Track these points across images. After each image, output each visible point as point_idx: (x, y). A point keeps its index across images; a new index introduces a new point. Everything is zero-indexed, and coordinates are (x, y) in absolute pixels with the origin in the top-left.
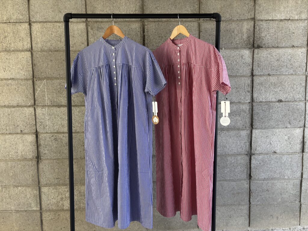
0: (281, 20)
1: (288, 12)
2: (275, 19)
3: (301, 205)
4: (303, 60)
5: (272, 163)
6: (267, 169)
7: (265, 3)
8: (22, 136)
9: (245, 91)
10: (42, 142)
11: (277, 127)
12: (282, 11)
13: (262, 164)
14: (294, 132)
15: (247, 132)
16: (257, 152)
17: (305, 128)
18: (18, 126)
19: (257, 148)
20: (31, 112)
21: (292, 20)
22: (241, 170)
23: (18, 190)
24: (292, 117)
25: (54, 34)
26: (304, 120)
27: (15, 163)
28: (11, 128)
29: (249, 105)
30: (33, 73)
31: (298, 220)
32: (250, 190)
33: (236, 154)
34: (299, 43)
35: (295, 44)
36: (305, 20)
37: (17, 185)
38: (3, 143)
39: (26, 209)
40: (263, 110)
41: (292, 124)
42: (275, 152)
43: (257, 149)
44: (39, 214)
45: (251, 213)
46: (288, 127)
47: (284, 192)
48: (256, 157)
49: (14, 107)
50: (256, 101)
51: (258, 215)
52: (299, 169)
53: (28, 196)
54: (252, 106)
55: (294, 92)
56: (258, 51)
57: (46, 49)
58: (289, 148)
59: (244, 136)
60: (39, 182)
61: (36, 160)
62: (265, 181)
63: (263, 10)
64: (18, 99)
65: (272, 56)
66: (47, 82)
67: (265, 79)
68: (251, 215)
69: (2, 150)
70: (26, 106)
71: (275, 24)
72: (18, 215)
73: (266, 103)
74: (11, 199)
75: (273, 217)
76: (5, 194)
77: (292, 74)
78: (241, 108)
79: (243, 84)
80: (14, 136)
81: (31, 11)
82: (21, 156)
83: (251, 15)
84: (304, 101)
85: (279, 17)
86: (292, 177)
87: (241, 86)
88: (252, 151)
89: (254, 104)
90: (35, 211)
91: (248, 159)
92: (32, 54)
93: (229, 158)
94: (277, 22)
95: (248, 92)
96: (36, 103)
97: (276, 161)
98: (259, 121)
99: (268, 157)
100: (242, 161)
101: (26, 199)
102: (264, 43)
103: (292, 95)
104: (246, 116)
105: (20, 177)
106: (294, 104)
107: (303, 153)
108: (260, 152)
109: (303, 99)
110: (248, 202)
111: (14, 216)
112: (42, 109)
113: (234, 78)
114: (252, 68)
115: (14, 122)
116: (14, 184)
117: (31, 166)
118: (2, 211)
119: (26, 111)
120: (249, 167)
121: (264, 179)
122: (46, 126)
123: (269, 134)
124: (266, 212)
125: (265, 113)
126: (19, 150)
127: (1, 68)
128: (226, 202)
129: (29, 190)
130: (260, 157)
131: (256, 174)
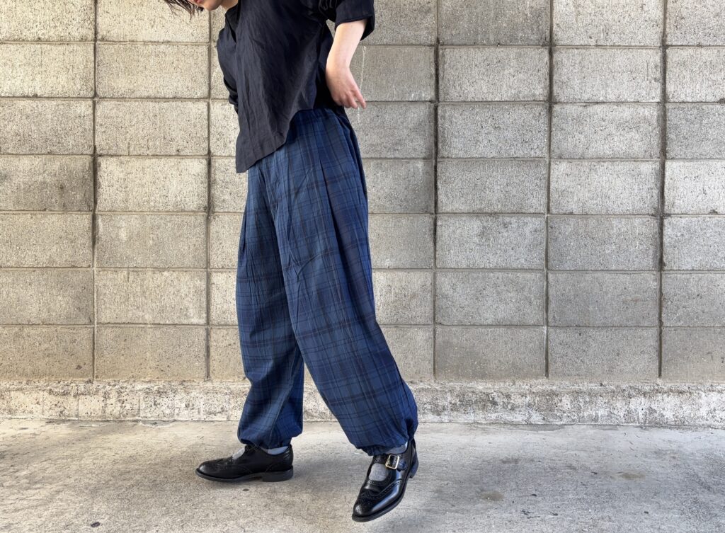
5: (708, 235)
6: (697, 247)
8: (179, 160)
9: (650, 78)
10: (218, 176)
11: (717, 156)
13: (687, 236)
15: (654, 167)
16: (676, 212)
18: (172, 140)
19: (676, 201)
20: (200, 112)
22: (641, 248)
23: (163, 277)
27: (161, 219)
28: (158, 143)
29: (657, 108)
30: (210, 32)
32: (661, 294)
33: (630, 215)
37: (162, 266)
38: (138, 176)
39: (176, 322)
40: (687, 120)
42: (714, 212)
43: (676, 204)
44: (202, 332)
45: (663, 346)
48: (673, 220)
49: (166, 99)
51: (679, 352)
53: (183, 293)
54: (665, 111)
59: (648, 174)
60: (208, 262)
61: (205, 214)
62: (694, 276)
64: (175, 83)
65: (705, 6)
67: (692, 54)
68: (663, 350)
69: (136, 189)
70: (191, 99)
72: (158, 333)
73: (693, 105)
74: (145, 297)
75: (712, 357)
76: (133, 285)
78: (641, 114)
79: (646, 64)
80: (163, 160)
82: (174, 203)
87: (640, 67)
88: (666, 207)
89: (669, 106)
90: (195, 325)
91: (656, 225)
93: (615, 222)
95: (655, 81)
96: (212, 92)
97: (717, 231)
98: (679, 143)
99: (699, 221)
100: (644, 229)
101: (178, 297)
104: (652, 132)
105: (168, 250)
108: (683, 211)
110: (657, 321)
111: (149, 337)
112: (223, 107)
113: (625, 51)
114: (662, 31)
115: (165, 132)
116: (156, 264)
117: (194, 226)
118: (124, 323)
119: (190, 108)
120: (659, 243)
121: (691, 270)
122: (230, 142)
123: (702, 172)
124: (696, 345)
125: (692, 126)
126: (170, 192)
127: (146, 19)
128: (610, 321)
129: (185, 278)
130: (683, 221)
131: (674, 258)
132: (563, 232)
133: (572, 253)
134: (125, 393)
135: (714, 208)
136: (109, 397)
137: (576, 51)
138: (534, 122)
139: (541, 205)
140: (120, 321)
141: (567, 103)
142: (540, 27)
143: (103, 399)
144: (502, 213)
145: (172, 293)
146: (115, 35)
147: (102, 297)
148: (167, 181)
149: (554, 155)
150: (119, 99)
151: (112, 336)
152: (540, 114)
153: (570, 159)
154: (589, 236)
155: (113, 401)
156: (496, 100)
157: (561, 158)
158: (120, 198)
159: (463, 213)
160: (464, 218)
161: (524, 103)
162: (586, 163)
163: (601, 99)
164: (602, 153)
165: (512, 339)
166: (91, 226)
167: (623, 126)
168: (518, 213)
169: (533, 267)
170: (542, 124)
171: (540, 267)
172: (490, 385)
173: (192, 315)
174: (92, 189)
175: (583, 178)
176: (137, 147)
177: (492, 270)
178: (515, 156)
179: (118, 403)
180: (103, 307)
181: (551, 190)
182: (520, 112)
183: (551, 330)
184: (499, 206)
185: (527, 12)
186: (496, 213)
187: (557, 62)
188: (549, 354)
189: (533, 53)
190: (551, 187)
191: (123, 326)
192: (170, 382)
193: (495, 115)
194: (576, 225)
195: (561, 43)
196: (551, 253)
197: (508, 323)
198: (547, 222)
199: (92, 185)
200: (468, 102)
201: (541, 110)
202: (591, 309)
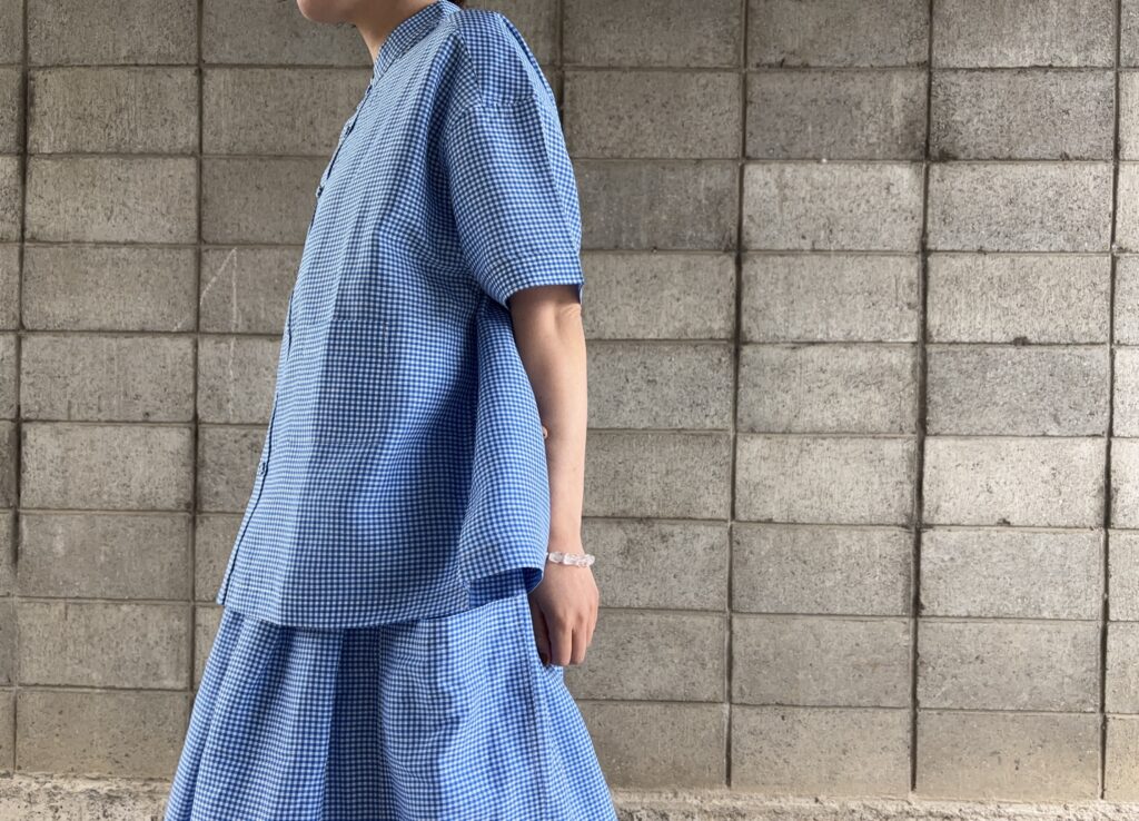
0: (1022, 70)
1: (1047, 44)
2: (1000, 65)
3: (1105, 721)
4: (1102, 205)
5: (994, 560)
6: (977, 579)
7: (964, 14)
8: (148, 430)
9: (900, 303)
10: (209, 455)
11: (1015, 432)
12: (1025, 39)
13: (959, 561)
14: (1073, 452)
15: (905, 447)
16: (942, 522)
17: (1113, 440)
18: (137, 397)
19: (942, 503)
20: (181, 353)
21: (1061, 70)
22: (883, 579)
23: (121, 615)
24: (1065, 400)
25: (272, 105)
26: (1108, 410)
27: (119, 521)
28: (115, 402)
29: (912, 351)
30: (199, 227)
31: (1096, 779)
32: (916, 654)
33: (866, 525)
34: (1085, 146)
35: (1073, 150)
36: (1105, 69)
37: (119, 596)
38: (84, 453)
39: (140, 685)
40: (961, 372)
41: (1064, 423)
42: (1005, 523)
43: (942, 508)
45: (919, 739)
46: (1050, 433)
47: (1039, 668)
48: (938, 534)
49: (128, 333)
50: (936, 339)
51: (944, 749)
52: (1094, 587)
53: (153, 636)
54: (925, 357)
55: (1069, 313)
56: (944, 170)
57: (244, 150)
58: (1055, 506)
61: (187, 514)
62: (971, 625)
63: (959, 37)
64: (141, 309)
65: (991, 188)
66: (239, 257)
67: (969, 264)
68: (919, 746)
69: (80, 473)
70: (167, 333)
71: (1001, 83)
72: (112, 703)
73: (971, 347)
74: (92, 644)
75: (1000, 759)
76: (74, 626)
77: (1063, 251)
78: (886, 362)
79: (894, 281)
80: (124, 429)
81: (205, 29)
82: (140, 497)
83: (917, 52)
84: (1108, 345)
85: (1013, 58)
86: (1070, 613)
87: (885, 286)
88: (925, 514)
89: (931, 349)
90: (168, 690)
91: (909, 542)
92: (200, 167)
93: (841, 536)
94: (1006, 76)
95: (909, 308)
96: (202, 321)
97: (1009, 552)
98: (948, 410)
99: (979, 537)
100: (889, 549)
101: (144, 646)
102: (962, 143)
103: (1062, 322)
104: (903, 390)
105: (129, 571)
106: (1070, 354)
107: (1110, 531)
108: (954, 520)
109: (1104, 338)
110: (909, 699)
111: (98, 708)
112: (218, 345)
113: (860, 259)
114: (921, 227)
115: (125, 385)
116: (109, 593)
117: (171, 533)
118: (59, 686)
119: (165, 348)
120: (912, 572)
121: (966, 617)
122: (228, 401)
123: (986, 457)
124: (974, 740)
125: (969, 381)
126: (133, 479)
127: (99, 207)
128: (832, 696)
129: (156, 615)
130: (954, 537)
131: (938, 596)
132: (756, 551)
133: (770, 584)
134: (59, 797)
135: (1004, 516)
136: (36, 803)
137: (779, 260)
138: (710, 373)
139: (721, 506)
140: (53, 683)
141: (764, 343)
142: (722, 221)
143: (25, 804)
144: (658, 518)
145: (134, 638)
146: (51, 233)
147: (26, 644)
148: (129, 462)
149: (741, 426)
150: (54, 332)
151: (41, 704)
152: (720, 360)
153: (768, 433)
154: (799, 558)
155: (41, 807)
156: (651, 336)
157: (753, 431)
158: (55, 488)
159: (597, 517)
160: (598, 526)
161: (695, 343)
162: (793, 440)
163: (820, 337)
164: (820, 424)
165: (673, 724)
166: (10, 531)
167: (855, 380)
168: (684, 518)
169: (708, 607)
170: (723, 377)
171: (720, 608)
172: (636, 798)
173: (165, 674)
174: (13, 474)
175: (789, 464)
176: (83, 407)
177: (642, 610)
178: (680, 427)
179: (49, 811)
180: (28, 658)
181: (738, 483)
182: (688, 356)
183: (736, 710)
184: (655, 508)
185: (702, 196)
186: (648, 518)
187: (748, 277)
188: (733, 750)
189: (711, 262)
190: (738, 478)
191: (57, 689)
192: (128, 779)
193: (648, 361)
194: (778, 539)
195: (754, 246)
196: (737, 584)
197: (667, 697)
198: (730, 534)
199: (12, 466)
200: (605, 340)
201: (722, 355)
202: (800, 676)
